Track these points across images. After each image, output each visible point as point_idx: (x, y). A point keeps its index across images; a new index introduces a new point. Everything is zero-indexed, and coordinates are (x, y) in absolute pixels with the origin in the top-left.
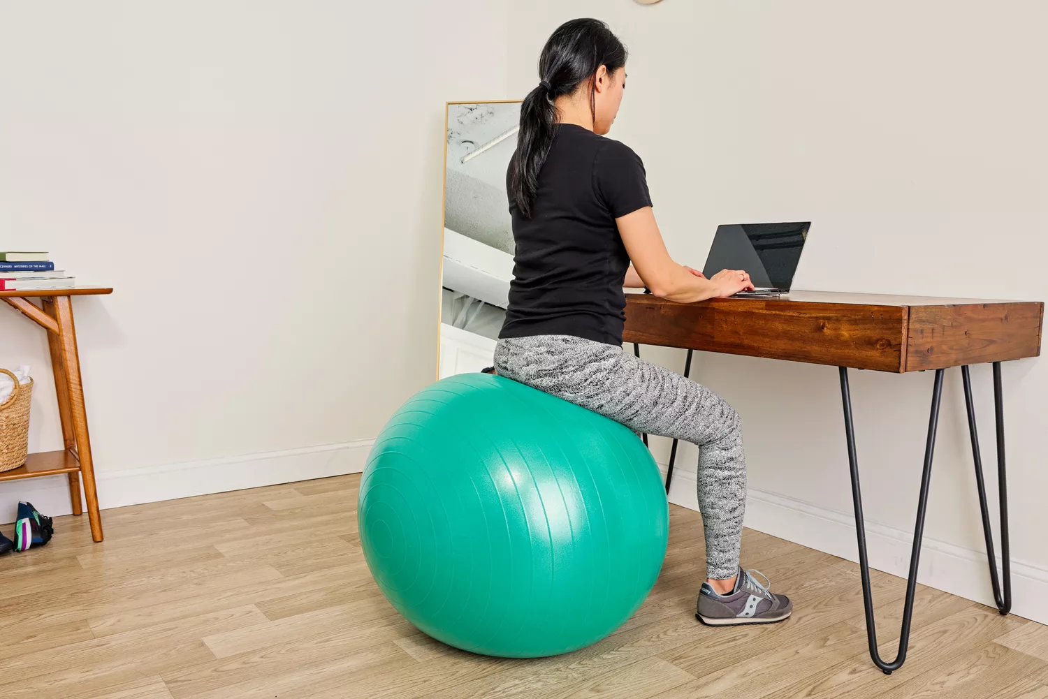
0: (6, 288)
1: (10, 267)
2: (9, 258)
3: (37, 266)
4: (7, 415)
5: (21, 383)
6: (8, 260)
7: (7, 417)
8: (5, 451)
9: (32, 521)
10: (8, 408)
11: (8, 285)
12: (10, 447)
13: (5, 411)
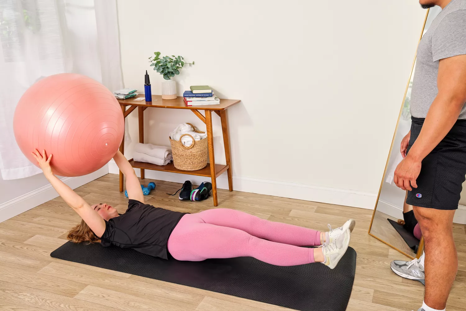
0: (188, 105)
1: (194, 95)
2: (194, 92)
3: (205, 95)
4: (191, 151)
5: (196, 140)
6: (194, 93)
7: (191, 152)
8: (191, 163)
9: (200, 191)
10: (192, 148)
11: (189, 104)
12: (193, 162)
13: (190, 149)
